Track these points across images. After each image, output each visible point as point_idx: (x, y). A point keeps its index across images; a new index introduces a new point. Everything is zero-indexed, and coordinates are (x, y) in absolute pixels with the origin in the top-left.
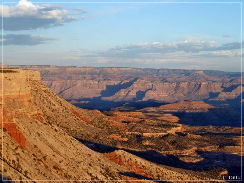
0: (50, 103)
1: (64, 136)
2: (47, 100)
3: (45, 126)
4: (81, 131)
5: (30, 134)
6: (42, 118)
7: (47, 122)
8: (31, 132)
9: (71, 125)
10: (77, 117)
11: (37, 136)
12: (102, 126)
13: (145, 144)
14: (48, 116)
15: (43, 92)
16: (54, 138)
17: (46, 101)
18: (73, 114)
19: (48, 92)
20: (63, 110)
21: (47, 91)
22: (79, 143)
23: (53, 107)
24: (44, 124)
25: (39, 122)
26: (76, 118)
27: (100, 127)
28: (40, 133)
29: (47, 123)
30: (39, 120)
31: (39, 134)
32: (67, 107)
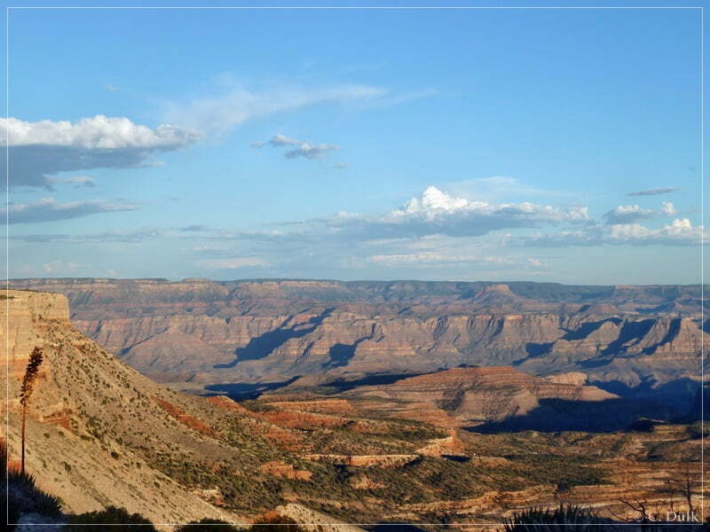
0: (97, 381)
1: (137, 470)
2: (88, 371)
3: (85, 444)
4: (183, 456)
5: (45, 466)
6: (76, 422)
7: (89, 432)
8: (47, 462)
9: (154, 439)
10: (170, 417)
11: (64, 472)
12: (240, 442)
13: (357, 487)
14: (92, 416)
15: (77, 351)
16: (111, 475)
17: (84, 375)
18: (159, 409)
19: (91, 349)
20: (132, 400)
21: (87, 347)
22: (180, 487)
23: (105, 392)
24: (83, 437)
25: (68, 434)
26: (168, 420)
27: (234, 444)
28: (70, 463)
29: (89, 435)
30: (67, 428)
31: (68, 468)
32: (142, 391)
